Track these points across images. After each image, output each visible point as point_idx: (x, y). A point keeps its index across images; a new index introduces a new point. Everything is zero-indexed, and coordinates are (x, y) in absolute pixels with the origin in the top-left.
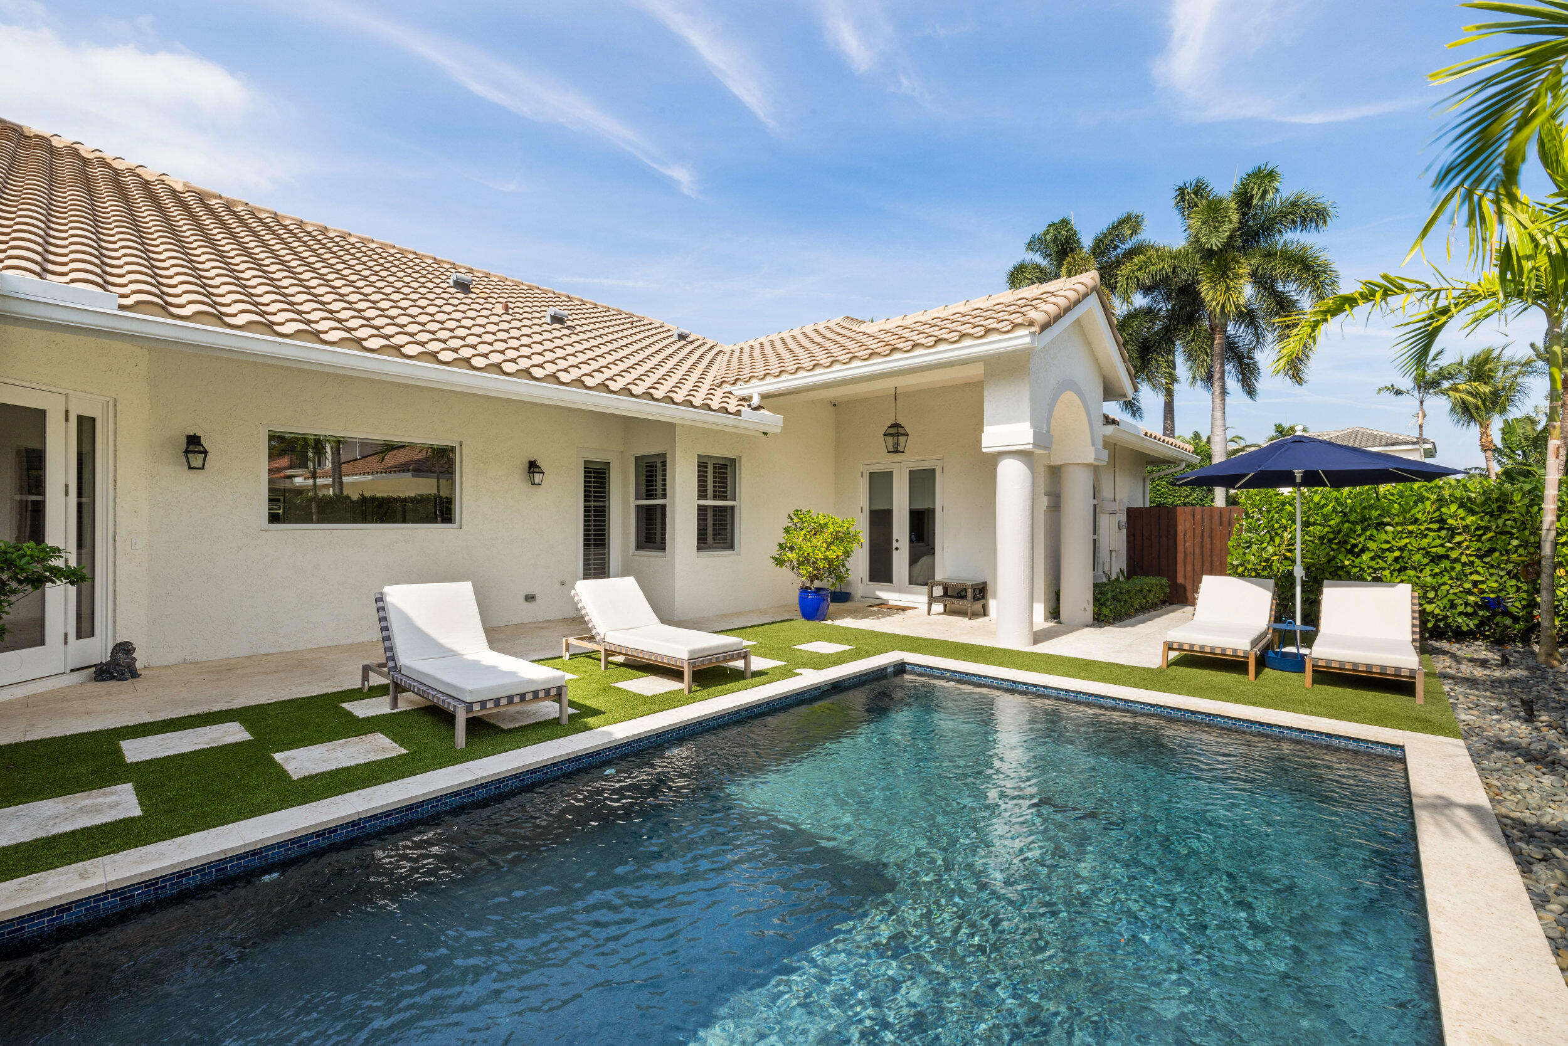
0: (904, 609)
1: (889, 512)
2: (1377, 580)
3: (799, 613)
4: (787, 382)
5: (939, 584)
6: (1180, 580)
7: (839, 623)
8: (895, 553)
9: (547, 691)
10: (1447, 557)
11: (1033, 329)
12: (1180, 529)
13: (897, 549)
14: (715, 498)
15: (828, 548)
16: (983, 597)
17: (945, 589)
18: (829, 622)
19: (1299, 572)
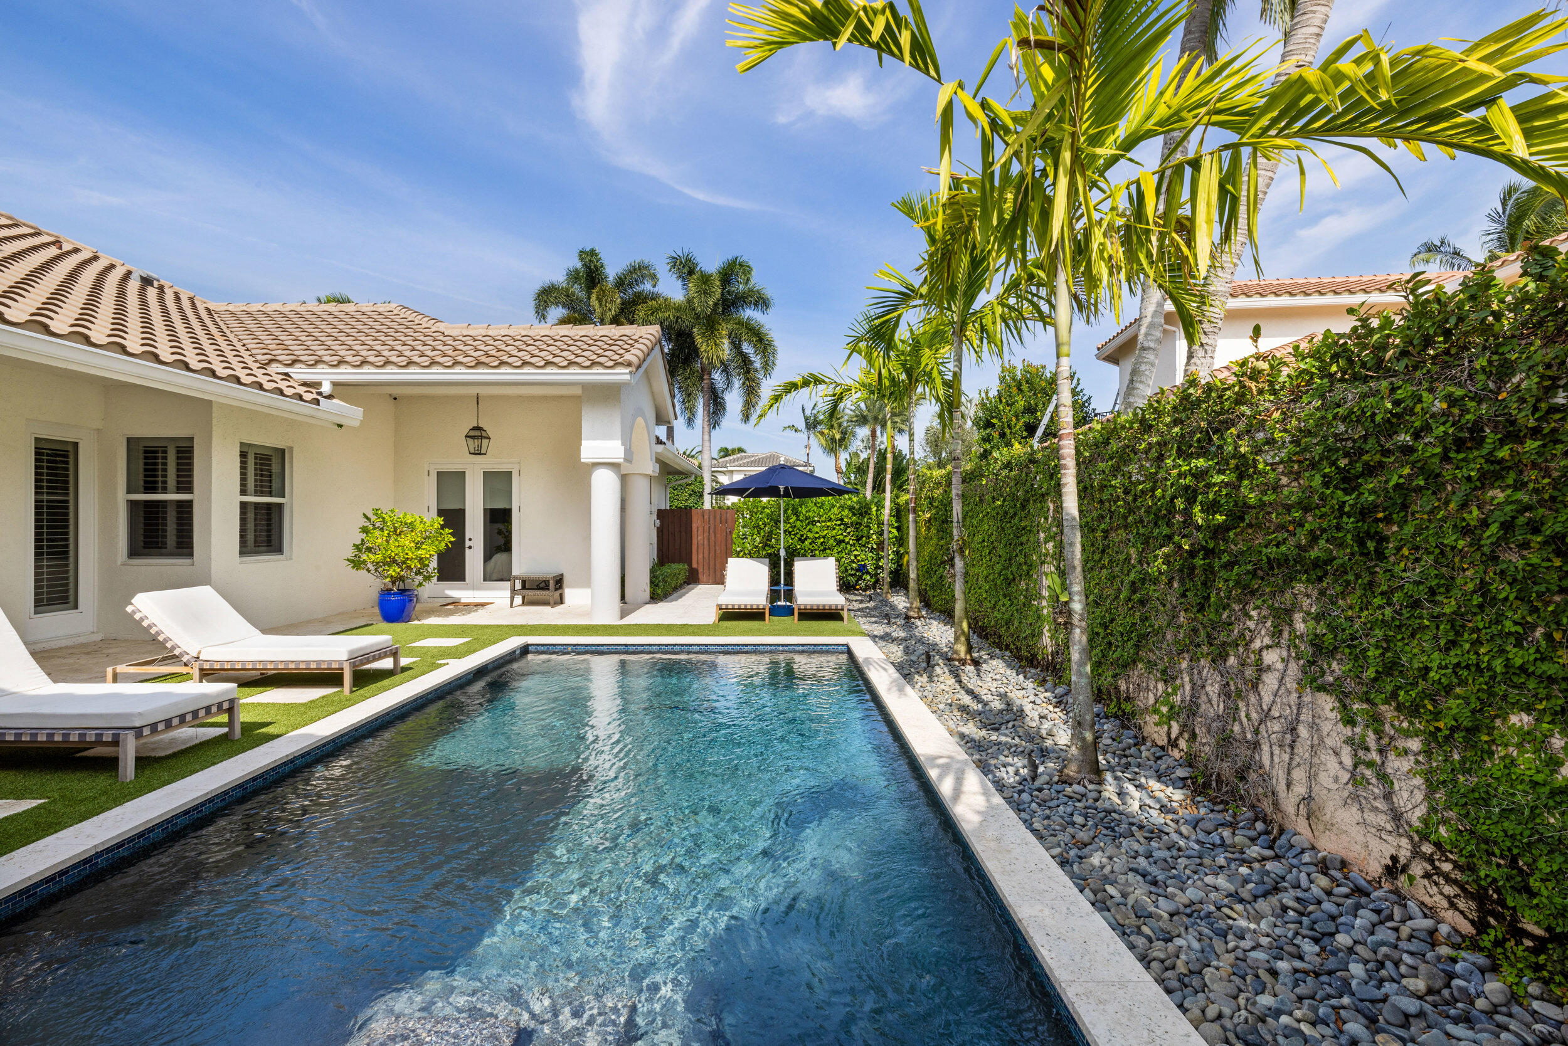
0: (482, 605)
1: (461, 513)
2: (814, 556)
3: (380, 618)
4: (368, 374)
5: (517, 578)
6: (694, 565)
7: (427, 622)
8: (467, 551)
9: (220, 705)
10: (843, 541)
11: (630, 369)
12: (694, 526)
13: (470, 547)
14: (256, 494)
15: (418, 548)
16: (561, 587)
17: (524, 583)
18: (416, 622)
19: (783, 553)
